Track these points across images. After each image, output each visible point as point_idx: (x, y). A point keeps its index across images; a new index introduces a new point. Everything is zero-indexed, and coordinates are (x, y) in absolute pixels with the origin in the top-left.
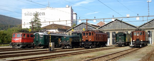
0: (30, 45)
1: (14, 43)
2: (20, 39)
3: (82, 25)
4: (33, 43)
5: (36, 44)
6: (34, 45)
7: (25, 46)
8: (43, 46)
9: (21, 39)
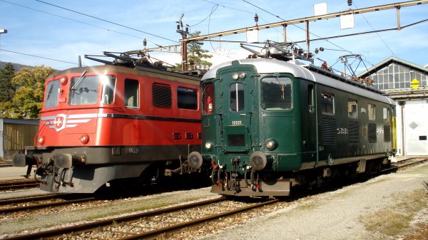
0: (175, 164)
1: (50, 149)
2: (94, 120)
3: (385, 71)
4: (200, 148)
5: (232, 158)
6: (207, 163)
7: (137, 171)
8: (287, 175)
9: (102, 114)
